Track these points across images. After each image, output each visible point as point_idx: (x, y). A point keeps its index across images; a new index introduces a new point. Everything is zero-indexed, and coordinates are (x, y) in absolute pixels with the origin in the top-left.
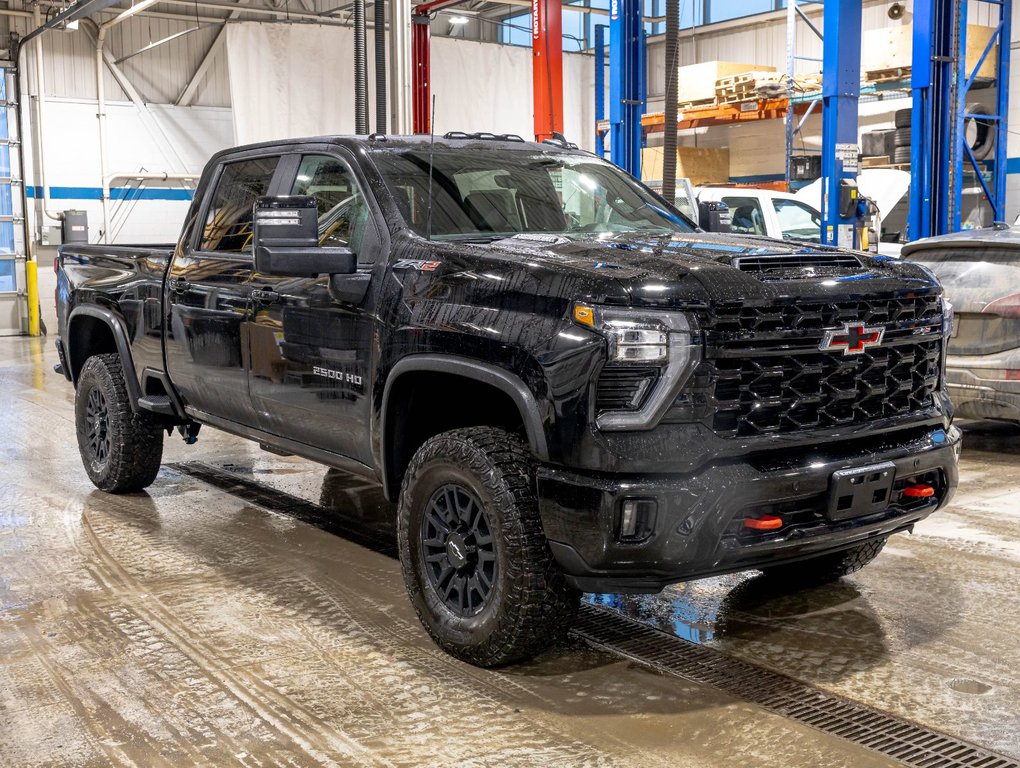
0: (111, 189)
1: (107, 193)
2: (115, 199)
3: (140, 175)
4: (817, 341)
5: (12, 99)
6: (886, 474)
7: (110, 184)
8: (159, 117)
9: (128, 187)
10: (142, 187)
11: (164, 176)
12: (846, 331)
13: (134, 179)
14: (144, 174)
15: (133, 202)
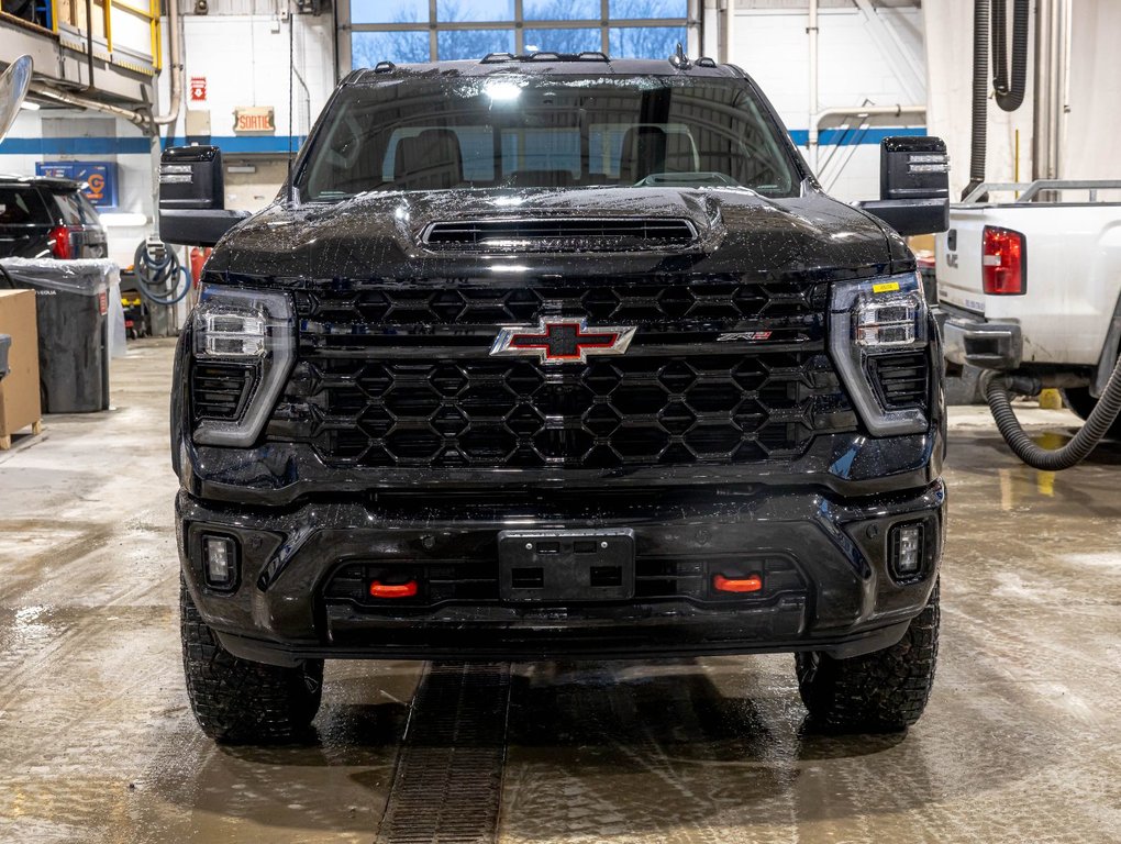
0: (820, 132)
1: (813, 136)
2: (827, 144)
3: (864, 110)
4: (490, 341)
5: (695, 16)
6: (604, 544)
7: (819, 125)
8: (894, 26)
9: (845, 127)
10: (864, 127)
11: (896, 109)
12: (543, 321)
13: (853, 116)
14: (869, 109)
15: (851, 147)
